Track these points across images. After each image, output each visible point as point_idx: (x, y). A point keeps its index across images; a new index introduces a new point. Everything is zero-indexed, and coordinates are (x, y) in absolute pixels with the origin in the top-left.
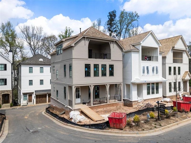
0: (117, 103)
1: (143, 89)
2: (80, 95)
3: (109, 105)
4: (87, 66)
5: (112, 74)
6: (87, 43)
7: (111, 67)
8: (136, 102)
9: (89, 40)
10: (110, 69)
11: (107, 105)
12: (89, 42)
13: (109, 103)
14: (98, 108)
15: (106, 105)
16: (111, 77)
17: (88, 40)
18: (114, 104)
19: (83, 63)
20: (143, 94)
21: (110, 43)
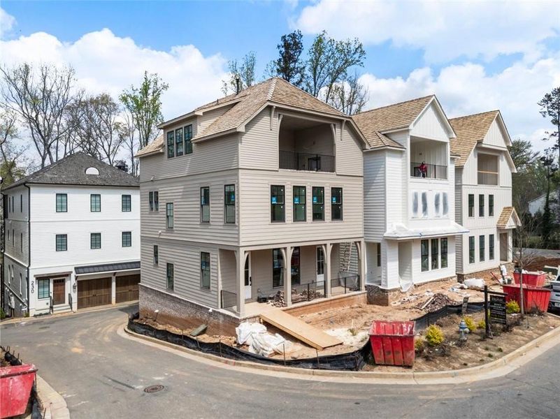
0: (352, 297)
1: (413, 256)
2: (250, 276)
3: (332, 302)
4: (277, 192)
5: (337, 214)
6: (277, 122)
7: (337, 193)
8: (397, 293)
9: (281, 117)
10: (334, 199)
11: (328, 303)
12: (280, 121)
13: (332, 298)
14: (304, 313)
15: (324, 304)
16: (337, 223)
17: (279, 115)
18: (343, 299)
19: (267, 182)
20: (411, 269)
21: (332, 126)
